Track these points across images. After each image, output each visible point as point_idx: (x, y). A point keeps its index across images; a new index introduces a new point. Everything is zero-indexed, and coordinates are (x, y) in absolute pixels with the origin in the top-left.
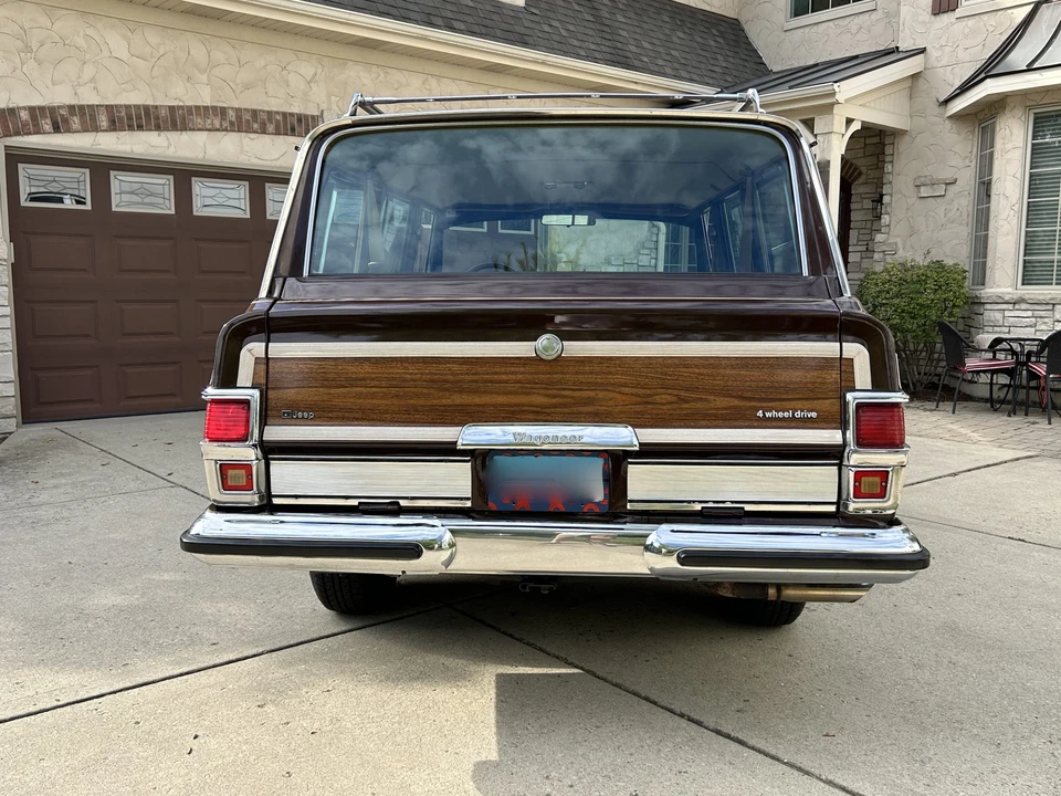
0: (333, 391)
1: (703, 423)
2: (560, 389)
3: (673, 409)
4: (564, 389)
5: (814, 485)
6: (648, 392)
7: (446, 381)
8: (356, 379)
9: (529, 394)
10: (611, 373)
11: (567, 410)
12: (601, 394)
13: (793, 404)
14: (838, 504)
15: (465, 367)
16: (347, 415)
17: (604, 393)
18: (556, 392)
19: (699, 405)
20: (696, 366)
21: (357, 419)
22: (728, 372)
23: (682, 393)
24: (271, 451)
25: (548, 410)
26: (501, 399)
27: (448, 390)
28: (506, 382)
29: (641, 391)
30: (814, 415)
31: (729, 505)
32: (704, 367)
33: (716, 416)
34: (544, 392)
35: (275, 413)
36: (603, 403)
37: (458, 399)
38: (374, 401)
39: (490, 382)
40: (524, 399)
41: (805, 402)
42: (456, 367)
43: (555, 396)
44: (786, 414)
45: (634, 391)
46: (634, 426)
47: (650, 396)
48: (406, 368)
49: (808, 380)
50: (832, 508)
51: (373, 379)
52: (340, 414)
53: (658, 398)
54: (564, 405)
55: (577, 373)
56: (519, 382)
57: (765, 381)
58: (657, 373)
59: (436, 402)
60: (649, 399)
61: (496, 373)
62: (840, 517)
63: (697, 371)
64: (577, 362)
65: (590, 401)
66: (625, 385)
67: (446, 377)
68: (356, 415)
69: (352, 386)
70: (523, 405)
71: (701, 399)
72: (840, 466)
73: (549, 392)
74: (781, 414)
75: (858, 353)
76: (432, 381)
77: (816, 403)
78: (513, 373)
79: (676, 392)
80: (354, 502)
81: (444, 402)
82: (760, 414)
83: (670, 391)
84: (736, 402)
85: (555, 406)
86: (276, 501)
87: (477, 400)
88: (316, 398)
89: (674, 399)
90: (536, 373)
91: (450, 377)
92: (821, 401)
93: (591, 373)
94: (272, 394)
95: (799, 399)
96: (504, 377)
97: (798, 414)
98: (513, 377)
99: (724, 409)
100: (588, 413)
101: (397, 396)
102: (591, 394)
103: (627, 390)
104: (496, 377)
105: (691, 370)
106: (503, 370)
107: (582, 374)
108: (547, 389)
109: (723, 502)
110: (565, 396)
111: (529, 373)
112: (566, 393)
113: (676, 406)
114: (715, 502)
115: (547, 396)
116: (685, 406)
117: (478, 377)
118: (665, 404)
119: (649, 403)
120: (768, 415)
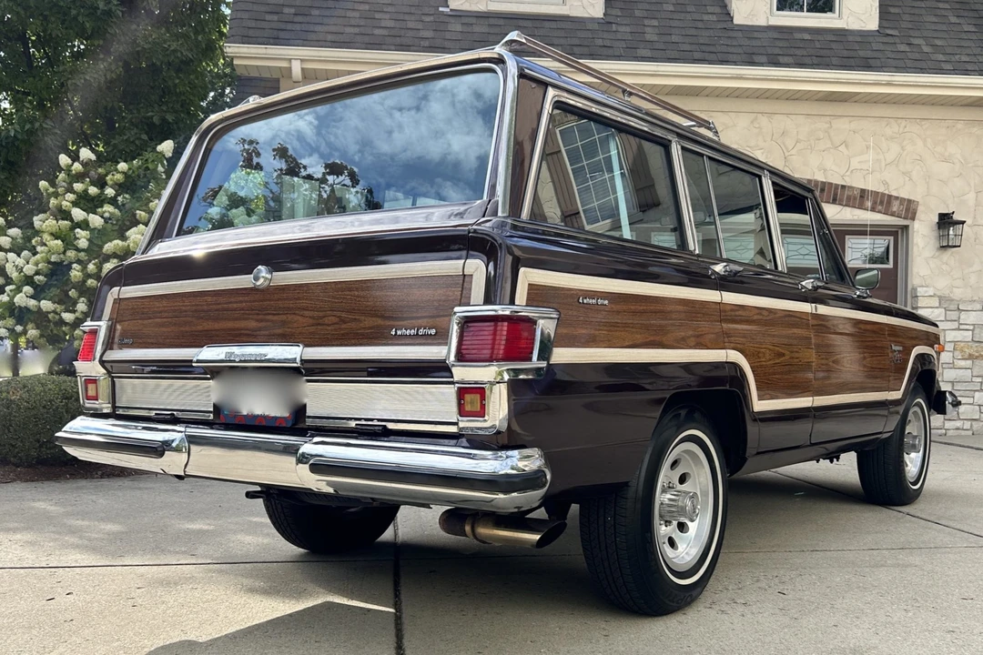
0: (146, 322)
1: (353, 341)
2: (266, 314)
3: (335, 330)
4: (268, 314)
6: (321, 314)
7: (203, 311)
8: (157, 312)
9: (246, 319)
10: (299, 299)
12: (290, 317)
13: (420, 322)
14: (457, 424)
15: (214, 299)
16: (148, 340)
17: (292, 316)
18: (263, 316)
19: (353, 325)
20: (357, 289)
22: (377, 292)
23: (343, 315)
25: (255, 333)
26: (230, 324)
27: (202, 319)
28: (235, 310)
29: (316, 314)
32: (362, 289)
33: (362, 334)
34: (255, 317)
35: (116, 341)
36: (291, 326)
37: (206, 326)
38: (163, 329)
39: (227, 310)
40: (242, 324)
41: (428, 320)
42: (209, 299)
43: (261, 321)
45: (311, 314)
46: (306, 346)
47: (321, 318)
49: (436, 298)
50: (453, 429)
51: (165, 312)
52: (145, 340)
53: (326, 320)
54: (266, 328)
55: (278, 300)
56: (243, 309)
57: (403, 300)
58: (329, 297)
59: (194, 328)
60: (321, 321)
61: (231, 303)
63: (356, 293)
64: (280, 289)
65: (282, 324)
66: (306, 309)
67: (203, 308)
68: (153, 341)
69: (154, 318)
70: (242, 329)
71: (355, 319)
73: (261, 317)
74: (408, 332)
75: (477, 268)
76: (195, 311)
77: (437, 320)
78: (241, 302)
79: (339, 314)
80: (153, 413)
81: (200, 328)
83: (335, 313)
84: (379, 322)
85: (260, 329)
87: (217, 326)
88: (135, 328)
89: (337, 320)
90: (254, 301)
91: (205, 308)
92: (441, 318)
93: (287, 299)
94: (117, 326)
95: (424, 317)
96: (235, 305)
97: (421, 332)
98: (239, 305)
99: (370, 328)
100: (280, 335)
101: (175, 324)
102: (284, 317)
103: (306, 313)
104: (230, 305)
105: (352, 293)
106: (235, 299)
107: (281, 300)
108: (258, 314)
109: (372, 420)
110: (268, 321)
111: (250, 302)
112: (270, 317)
113: (337, 326)
114: (366, 420)
115: (257, 320)
116: (344, 326)
117: (219, 307)
118: (328, 325)
119: (319, 324)
120: (399, 333)
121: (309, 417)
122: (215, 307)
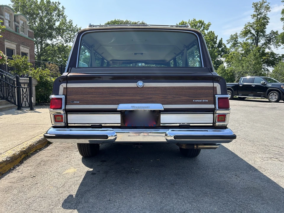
0: (84, 96)
1: (180, 103)
4: (144, 95)
5: (207, 119)
7: (114, 93)
8: (90, 93)
9: (135, 96)
10: (156, 91)
11: (145, 100)
12: (154, 96)
13: (202, 98)
14: (213, 123)
15: (119, 90)
16: (88, 102)
18: (142, 96)
19: (179, 99)
20: (178, 89)
21: (91, 103)
22: (185, 90)
23: (174, 96)
24: (68, 112)
25: (140, 100)
26: (128, 98)
27: (115, 95)
28: (129, 93)
29: (164, 95)
30: (207, 101)
31: (186, 124)
32: (180, 89)
33: (183, 101)
34: (139, 96)
35: (69, 102)
36: (154, 98)
37: (117, 98)
38: (95, 98)
39: (126, 93)
41: (205, 98)
42: (116, 90)
43: (142, 97)
44: (200, 101)
45: (162, 95)
46: (162, 104)
47: (166, 96)
48: (104, 90)
49: (205, 92)
50: (212, 125)
51: (95, 93)
52: (86, 102)
53: (168, 97)
54: (145, 99)
55: (148, 91)
56: (133, 93)
57: (195, 92)
58: (168, 91)
59: (111, 98)
60: (166, 97)
61: (127, 91)
62: (214, 127)
63: (178, 90)
64: (147, 88)
65: (151, 98)
66: (160, 94)
67: (114, 92)
68: (90, 102)
69: (89, 95)
70: (134, 99)
71: (179, 97)
72: (214, 114)
75: (217, 85)
76: (110, 93)
77: (207, 98)
78: (131, 91)
79: (173, 96)
80: (90, 125)
81: (113, 98)
82: (194, 101)
83: (171, 95)
84: (188, 98)
85: (142, 99)
86: (69, 125)
87: (122, 98)
88: (80, 98)
89: (172, 97)
90: (137, 91)
91: (115, 92)
92: (208, 98)
93: (151, 91)
94: (68, 97)
95: (203, 97)
96: (129, 92)
97: (203, 101)
99: (185, 100)
100: (151, 101)
101: (101, 97)
102: (151, 96)
103: (160, 95)
105: (176, 90)
106: (128, 90)
107: (149, 91)
108: (140, 95)
109: (185, 123)
110: (144, 97)
111: (135, 91)
112: (145, 96)
113: (173, 99)
114: (183, 123)
115: (140, 97)
116: (175, 99)
117: (122, 92)
118: (170, 99)
119: (166, 98)
120: (196, 101)
121: (162, 123)
122: (120, 92)
